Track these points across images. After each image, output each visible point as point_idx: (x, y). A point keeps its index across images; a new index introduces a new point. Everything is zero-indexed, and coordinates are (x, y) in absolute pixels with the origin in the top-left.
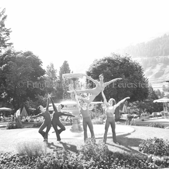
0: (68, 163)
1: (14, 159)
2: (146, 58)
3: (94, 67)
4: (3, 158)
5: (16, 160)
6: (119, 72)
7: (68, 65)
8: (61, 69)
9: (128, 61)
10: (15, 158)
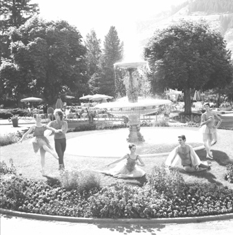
0: (132, 204)
1: (59, 196)
2: (227, 15)
3: (156, 41)
4: (44, 194)
5: (63, 197)
6: (190, 49)
7: (116, 33)
8: (107, 39)
9: (205, 32)
10: (61, 194)
